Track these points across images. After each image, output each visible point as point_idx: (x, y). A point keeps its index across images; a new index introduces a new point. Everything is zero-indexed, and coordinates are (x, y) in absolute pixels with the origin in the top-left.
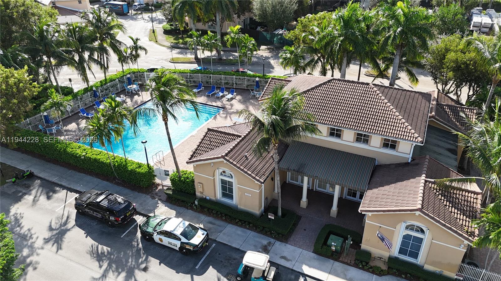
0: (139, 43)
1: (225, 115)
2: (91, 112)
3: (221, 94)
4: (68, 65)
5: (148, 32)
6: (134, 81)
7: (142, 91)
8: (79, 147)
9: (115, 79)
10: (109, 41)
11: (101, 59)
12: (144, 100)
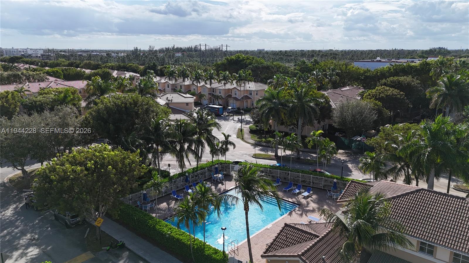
0: (230, 139)
1: (300, 213)
2: (181, 195)
3: (298, 191)
4: (171, 153)
5: (236, 131)
6: (220, 171)
7: (226, 181)
8: (167, 226)
9: (205, 168)
10: (205, 136)
11: (197, 150)
12: (226, 189)
